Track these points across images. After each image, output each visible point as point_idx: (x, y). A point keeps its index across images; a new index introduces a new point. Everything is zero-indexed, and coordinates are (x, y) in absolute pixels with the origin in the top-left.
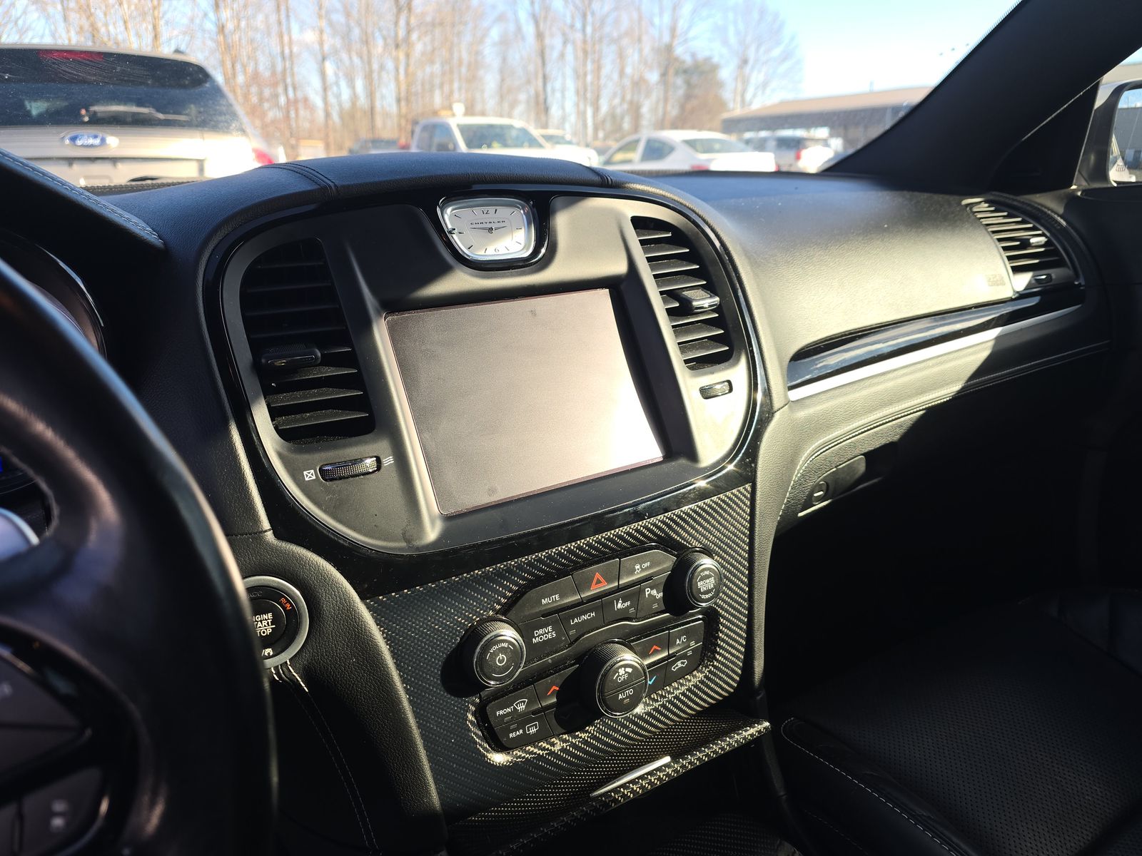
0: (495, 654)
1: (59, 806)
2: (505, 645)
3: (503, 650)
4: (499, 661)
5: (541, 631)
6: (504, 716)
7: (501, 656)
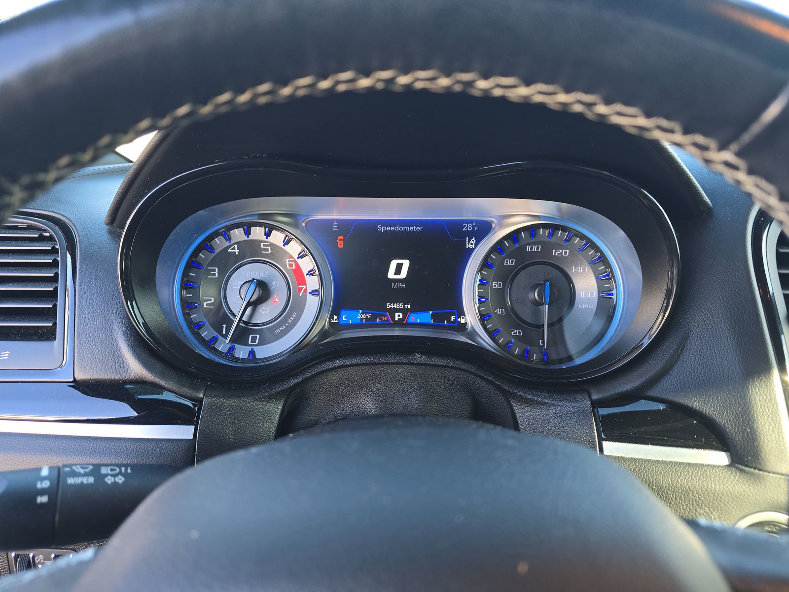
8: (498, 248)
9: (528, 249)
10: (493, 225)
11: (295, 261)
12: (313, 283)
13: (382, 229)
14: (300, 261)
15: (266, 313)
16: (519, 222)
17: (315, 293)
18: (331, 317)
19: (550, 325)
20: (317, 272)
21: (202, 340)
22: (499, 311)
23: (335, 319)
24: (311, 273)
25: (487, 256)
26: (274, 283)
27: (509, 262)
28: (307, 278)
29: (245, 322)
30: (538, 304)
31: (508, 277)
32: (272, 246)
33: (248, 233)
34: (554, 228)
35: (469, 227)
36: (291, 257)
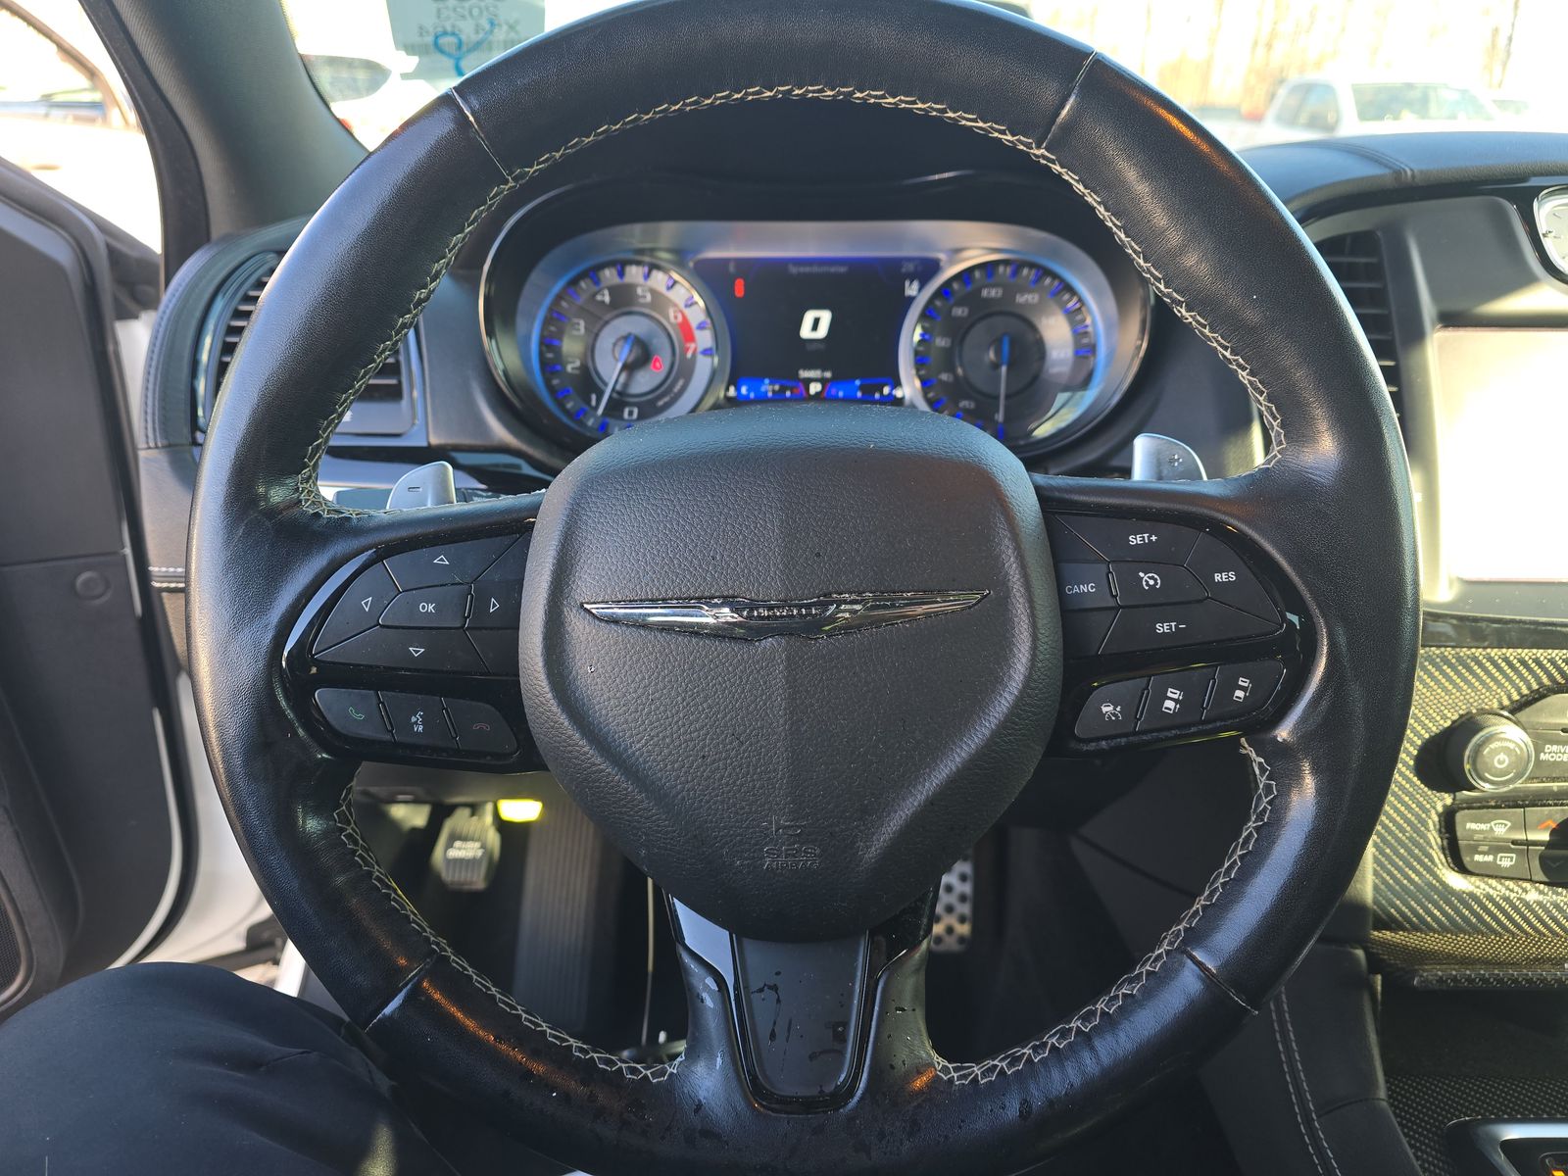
0: (1496, 752)
1: (1243, 682)
2: (1512, 746)
3: (1507, 751)
4: (1499, 760)
5: (1555, 748)
6: (1475, 832)
7: (1502, 756)
8: (944, 291)
9: (985, 293)
10: (942, 264)
11: (681, 312)
12: (704, 339)
13: (793, 270)
14: (687, 312)
15: (645, 381)
16: (974, 257)
17: (707, 352)
18: (727, 389)
19: (1008, 397)
20: (709, 325)
21: (567, 413)
22: (944, 377)
23: (732, 392)
24: (701, 327)
25: (931, 301)
26: (655, 341)
27: (959, 312)
28: (698, 334)
29: (619, 393)
30: (996, 366)
31: (959, 332)
32: (653, 292)
33: (621, 274)
34: (1017, 266)
35: (910, 267)
36: (675, 305)
